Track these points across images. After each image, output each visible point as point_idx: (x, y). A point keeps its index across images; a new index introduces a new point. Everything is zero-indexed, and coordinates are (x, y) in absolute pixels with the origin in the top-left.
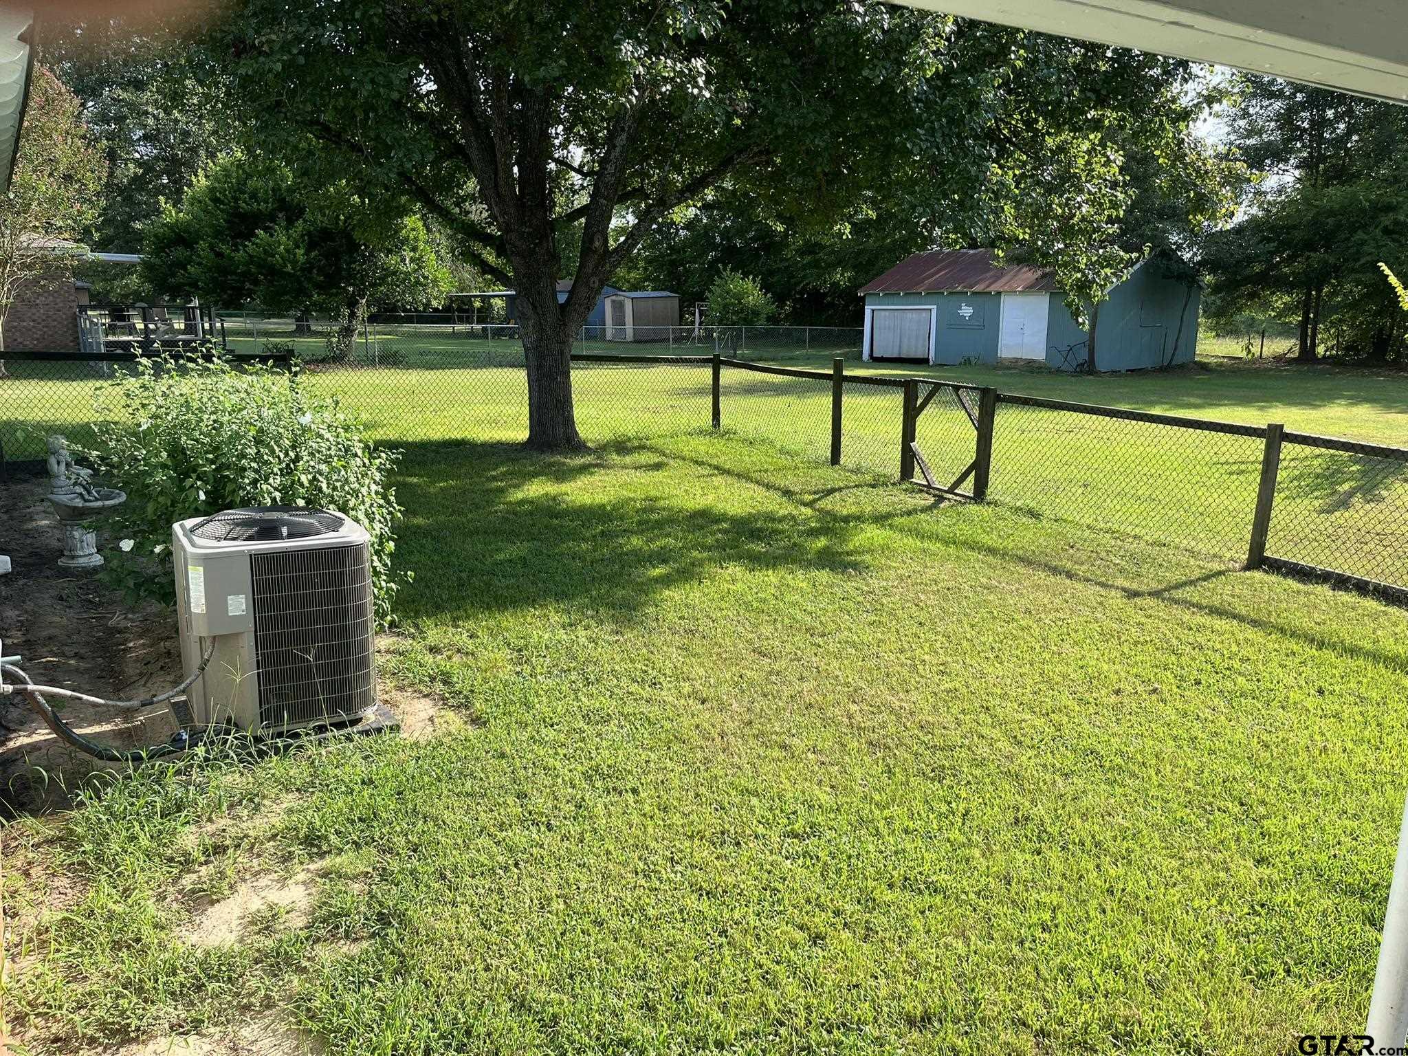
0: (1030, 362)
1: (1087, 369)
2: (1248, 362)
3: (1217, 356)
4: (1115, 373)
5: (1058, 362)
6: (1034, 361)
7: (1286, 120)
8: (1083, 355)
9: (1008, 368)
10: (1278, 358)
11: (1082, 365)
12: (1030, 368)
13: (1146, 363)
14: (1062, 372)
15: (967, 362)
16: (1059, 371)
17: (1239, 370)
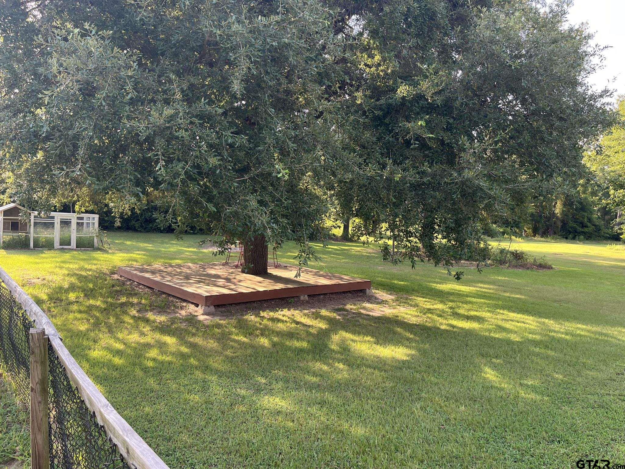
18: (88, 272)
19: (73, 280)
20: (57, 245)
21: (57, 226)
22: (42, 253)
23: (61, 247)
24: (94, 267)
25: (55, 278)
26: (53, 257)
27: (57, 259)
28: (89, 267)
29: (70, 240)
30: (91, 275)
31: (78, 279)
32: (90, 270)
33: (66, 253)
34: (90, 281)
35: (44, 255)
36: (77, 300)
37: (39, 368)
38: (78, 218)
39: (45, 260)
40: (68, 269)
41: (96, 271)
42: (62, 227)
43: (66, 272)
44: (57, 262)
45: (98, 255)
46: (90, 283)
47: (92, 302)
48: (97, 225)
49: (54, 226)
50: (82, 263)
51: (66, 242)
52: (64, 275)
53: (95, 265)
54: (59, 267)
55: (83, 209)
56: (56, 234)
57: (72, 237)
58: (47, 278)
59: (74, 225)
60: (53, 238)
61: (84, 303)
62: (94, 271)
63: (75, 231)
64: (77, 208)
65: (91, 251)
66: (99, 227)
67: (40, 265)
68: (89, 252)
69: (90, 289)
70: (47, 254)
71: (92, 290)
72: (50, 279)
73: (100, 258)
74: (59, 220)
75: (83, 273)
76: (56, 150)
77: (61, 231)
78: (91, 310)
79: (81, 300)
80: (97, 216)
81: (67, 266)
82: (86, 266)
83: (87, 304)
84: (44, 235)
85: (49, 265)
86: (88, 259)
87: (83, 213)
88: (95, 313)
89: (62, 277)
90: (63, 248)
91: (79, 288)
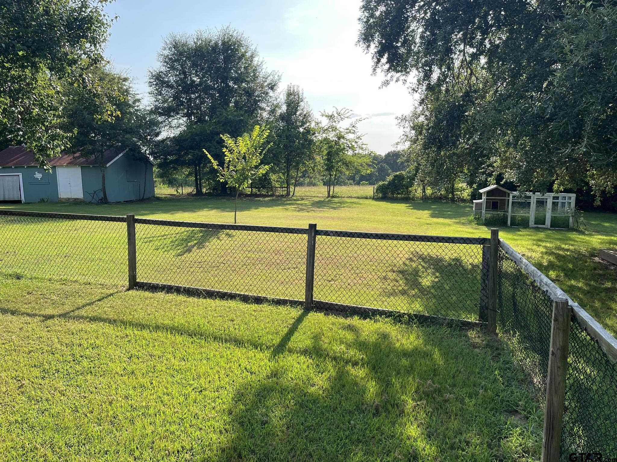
0: (75, 199)
1: (104, 201)
2: (177, 196)
3: (165, 194)
4: (118, 203)
5: (89, 199)
6: (78, 199)
7: (176, 97)
8: (101, 195)
9: (64, 203)
10: (189, 194)
11: (102, 199)
12: (76, 202)
13: (133, 198)
14: (92, 203)
15: (42, 201)
16: (90, 203)
17: (174, 199)
18: (566, 253)
19: (551, 258)
20: (532, 223)
21: (533, 205)
22: (519, 231)
23: (536, 225)
24: (571, 247)
25: (534, 255)
26: (529, 235)
27: (533, 237)
28: (566, 247)
29: (545, 219)
30: (570, 256)
31: (556, 258)
32: (568, 250)
33: (542, 232)
34: (570, 261)
35: (520, 233)
36: (558, 278)
37: (561, 335)
38: (554, 198)
39: (521, 238)
40: (545, 247)
41: (574, 252)
42: (537, 207)
43: (544, 250)
44: (534, 240)
45: (574, 235)
46: (569, 263)
47: (573, 282)
48: (573, 205)
49: (530, 206)
50: (558, 243)
51: (540, 221)
52: (542, 253)
53: (572, 245)
54: (537, 245)
55: (562, 188)
56: (532, 214)
57: (547, 217)
58: (526, 254)
59: (549, 205)
60: (529, 217)
61: (565, 282)
62: (572, 251)
63: (550, 211)
64: (555, 187)
65: (565, 231)
66: (576, 206)
67: (519, 242)
68: (564, 232)
69: (570, 269)
70: (523, 232)
71: (572, 271)
72: (530, 255)
73: (576, 239)
74: (535, 200)
75: (561, 253)
76: (559, 129)
77: (536, 211)
78: (573, 290)
79: (562, 278)
80: (574, 196)
81: (544, 244)
82: (563, 246)
83: (569, 283)
84: (521, 213)
85: (527, 243)
86: (564, 240)
87: (561, 192)
88: (578, 294)
89: (540, 255)
90: (537, 228)
91: (559, 267)
